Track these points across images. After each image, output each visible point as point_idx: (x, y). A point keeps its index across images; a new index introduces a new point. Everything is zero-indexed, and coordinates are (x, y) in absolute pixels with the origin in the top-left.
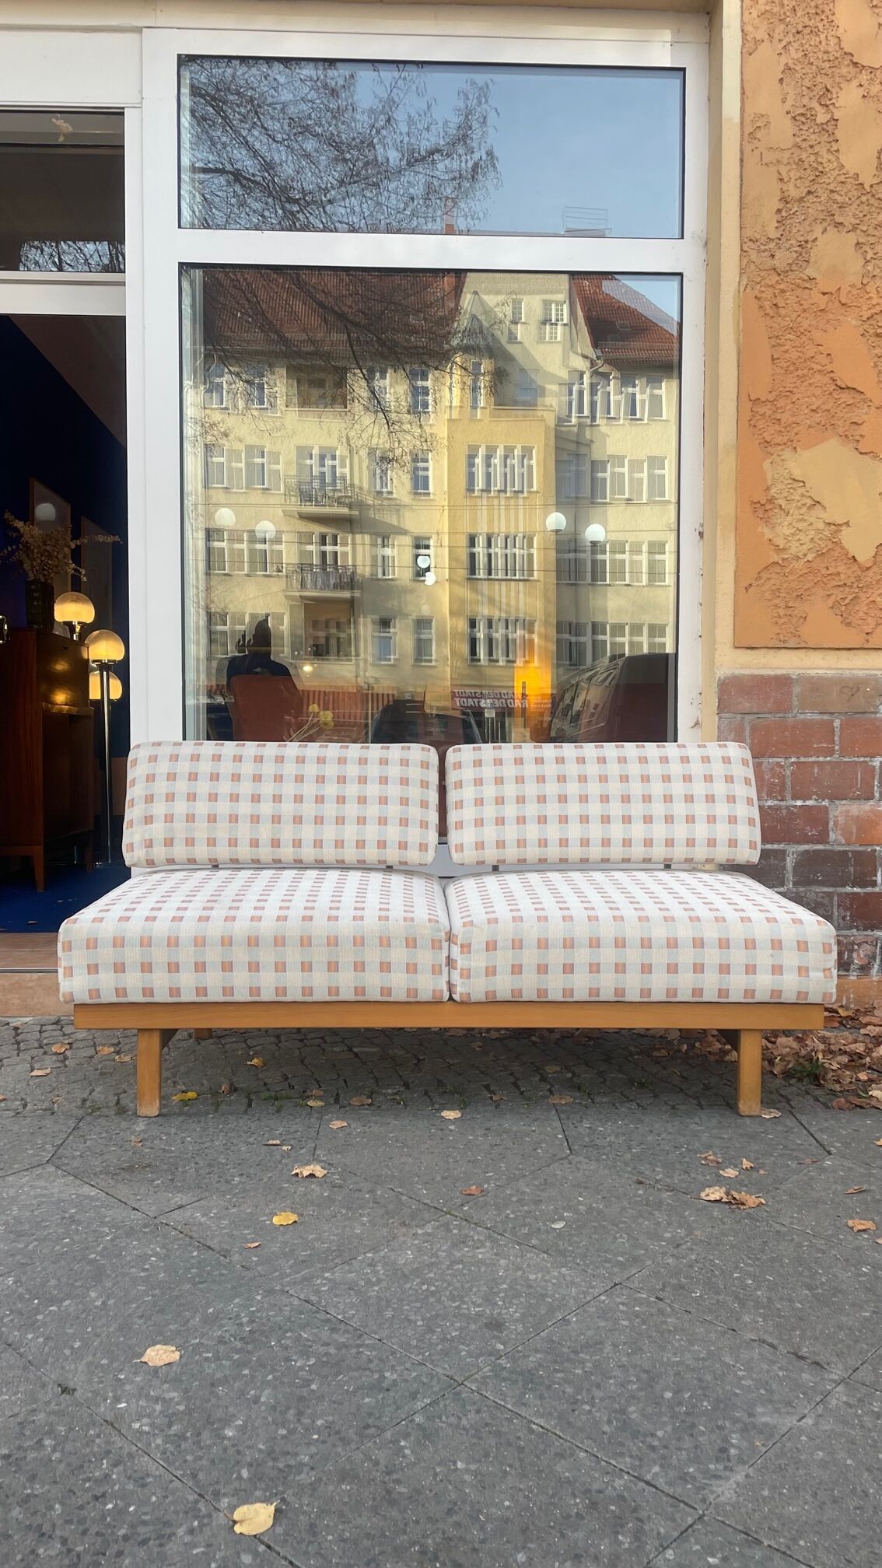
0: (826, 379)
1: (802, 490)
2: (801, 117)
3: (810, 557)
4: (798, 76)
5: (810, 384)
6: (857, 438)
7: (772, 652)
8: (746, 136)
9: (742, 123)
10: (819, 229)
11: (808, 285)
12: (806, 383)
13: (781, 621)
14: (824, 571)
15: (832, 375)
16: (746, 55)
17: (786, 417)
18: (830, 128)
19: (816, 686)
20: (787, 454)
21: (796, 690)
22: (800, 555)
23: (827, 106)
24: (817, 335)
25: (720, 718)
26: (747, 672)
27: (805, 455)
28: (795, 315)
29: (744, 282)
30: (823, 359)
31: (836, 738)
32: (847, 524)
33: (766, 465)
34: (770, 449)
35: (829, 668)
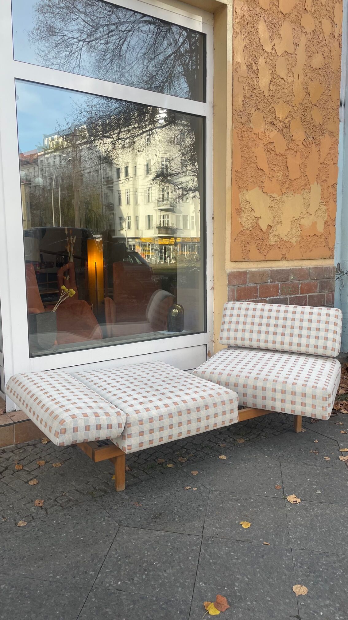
0: (255, 166)
1: (249, 205)
2: (249, 67)
3: (251, 229)
4: (248, 50)
5: (251, 167)
6: (263, 187)
7: (241, 263)
8: (234, 70)
9: (233, 64)
10: (253, 109)
11: (250, 130)
12: (250, 166)
13: (243, 252)
14: (254, 234)
15: (256, 164)
16: (234, 38)
17: (245, 178)
18: (257, 72)
19: (253, 274)
20: (245, 191)
21: (248, 276)
22: (248, 228)
23: (256, 63)
24: (253, 149)
25: (228, 287)
26: (235, 270)
27: (250, 192)
28: (247, 141)
29: (234, 126)
30: (255, 158)
31: (258, 292)
32: (260, 218)
33: (240, 196)
34: (241, 190)
35: (255, 268)
